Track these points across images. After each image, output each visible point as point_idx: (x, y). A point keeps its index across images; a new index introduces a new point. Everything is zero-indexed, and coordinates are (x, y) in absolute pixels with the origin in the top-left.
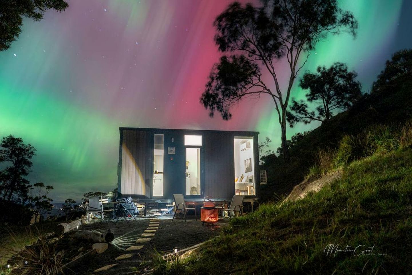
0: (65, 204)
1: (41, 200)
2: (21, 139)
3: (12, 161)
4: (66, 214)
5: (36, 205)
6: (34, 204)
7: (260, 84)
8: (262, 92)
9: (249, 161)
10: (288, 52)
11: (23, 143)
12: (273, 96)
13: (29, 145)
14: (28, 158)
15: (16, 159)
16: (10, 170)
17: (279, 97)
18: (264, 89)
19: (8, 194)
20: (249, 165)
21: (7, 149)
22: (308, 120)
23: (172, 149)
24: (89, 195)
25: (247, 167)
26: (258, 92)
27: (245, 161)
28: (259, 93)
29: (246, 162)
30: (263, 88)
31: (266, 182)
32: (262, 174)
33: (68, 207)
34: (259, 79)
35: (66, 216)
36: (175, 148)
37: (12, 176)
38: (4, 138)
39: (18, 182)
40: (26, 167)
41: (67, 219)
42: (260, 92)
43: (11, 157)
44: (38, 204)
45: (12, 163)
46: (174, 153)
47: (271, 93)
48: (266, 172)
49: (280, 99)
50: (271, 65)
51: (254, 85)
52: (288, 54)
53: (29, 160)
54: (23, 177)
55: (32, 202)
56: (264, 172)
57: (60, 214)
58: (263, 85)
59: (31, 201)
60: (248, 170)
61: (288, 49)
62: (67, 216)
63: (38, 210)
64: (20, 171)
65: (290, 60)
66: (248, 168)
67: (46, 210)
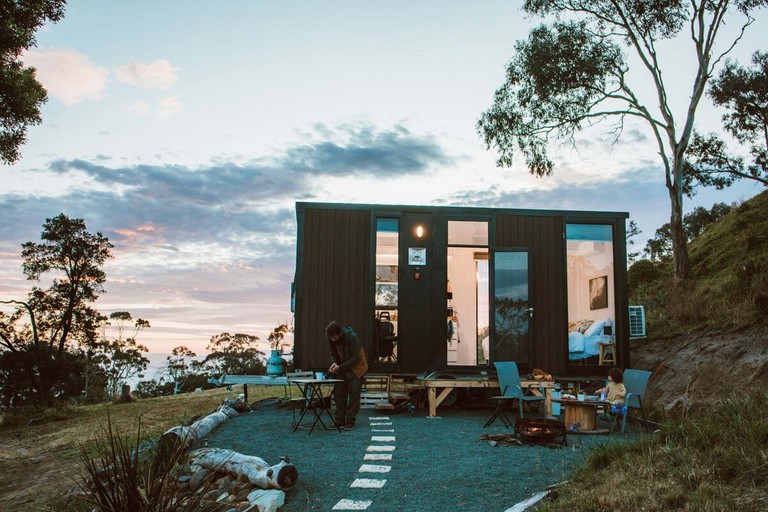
0: (174, 358)
1: (123, 348)
2: (82, 221)
3: (65, 269)
4: (175, 379)
5: (114, 358)
6: (109, 356)
7: (622, 93)
8: (627, 112)
9: (601, 283)
10: (695, 15)
11: (86, 231)
12: (653, 123)
13: (98, 234)
14: (97, 264)
15: (73, 265)
16: (61, 288)
17: (666, 124)
18: (631, 106)
19: (58, 338)
20: (600, 293)
21: (54, 244)
22: (727, 176)
23: (417, 254)
24: (221, 340)
25: (595, 295)
26: (617, 113)
27: (591, 281)
28: (621, 115)
29: (594, 285)
30: (628, 103)
31: (644, 333)
32: (634, 314)
33: (178, 363)
34: (622, 83)
35: (173, 384)
36: (425, 250)
37: (66, 302)
38: (48, 220)
39: (78, 315)
40: (91, 282)
41: (176, 390)
42: (624, 112)
43: (61, 260)
44: (119, 355)
45: (64, 272)
46: (424, 263)
47: (648, 117)
48: (643, 311)
49: (670, 129)
50: (648, 48)
51: (609, 96)
52: (693, 21)
53: (100, 268)
54: (87, 303)
55: (105, 351)
56: (640, 309)
57: (162, 379)
58: (629, 97)
59: (103, 350)
60: (599, 303)
61: (695, 7)
62: (177, 383)
63: (116, 368)
64: (80, 289)
65: (697, 36)
66: (597, 297)
67: (133, 369)
